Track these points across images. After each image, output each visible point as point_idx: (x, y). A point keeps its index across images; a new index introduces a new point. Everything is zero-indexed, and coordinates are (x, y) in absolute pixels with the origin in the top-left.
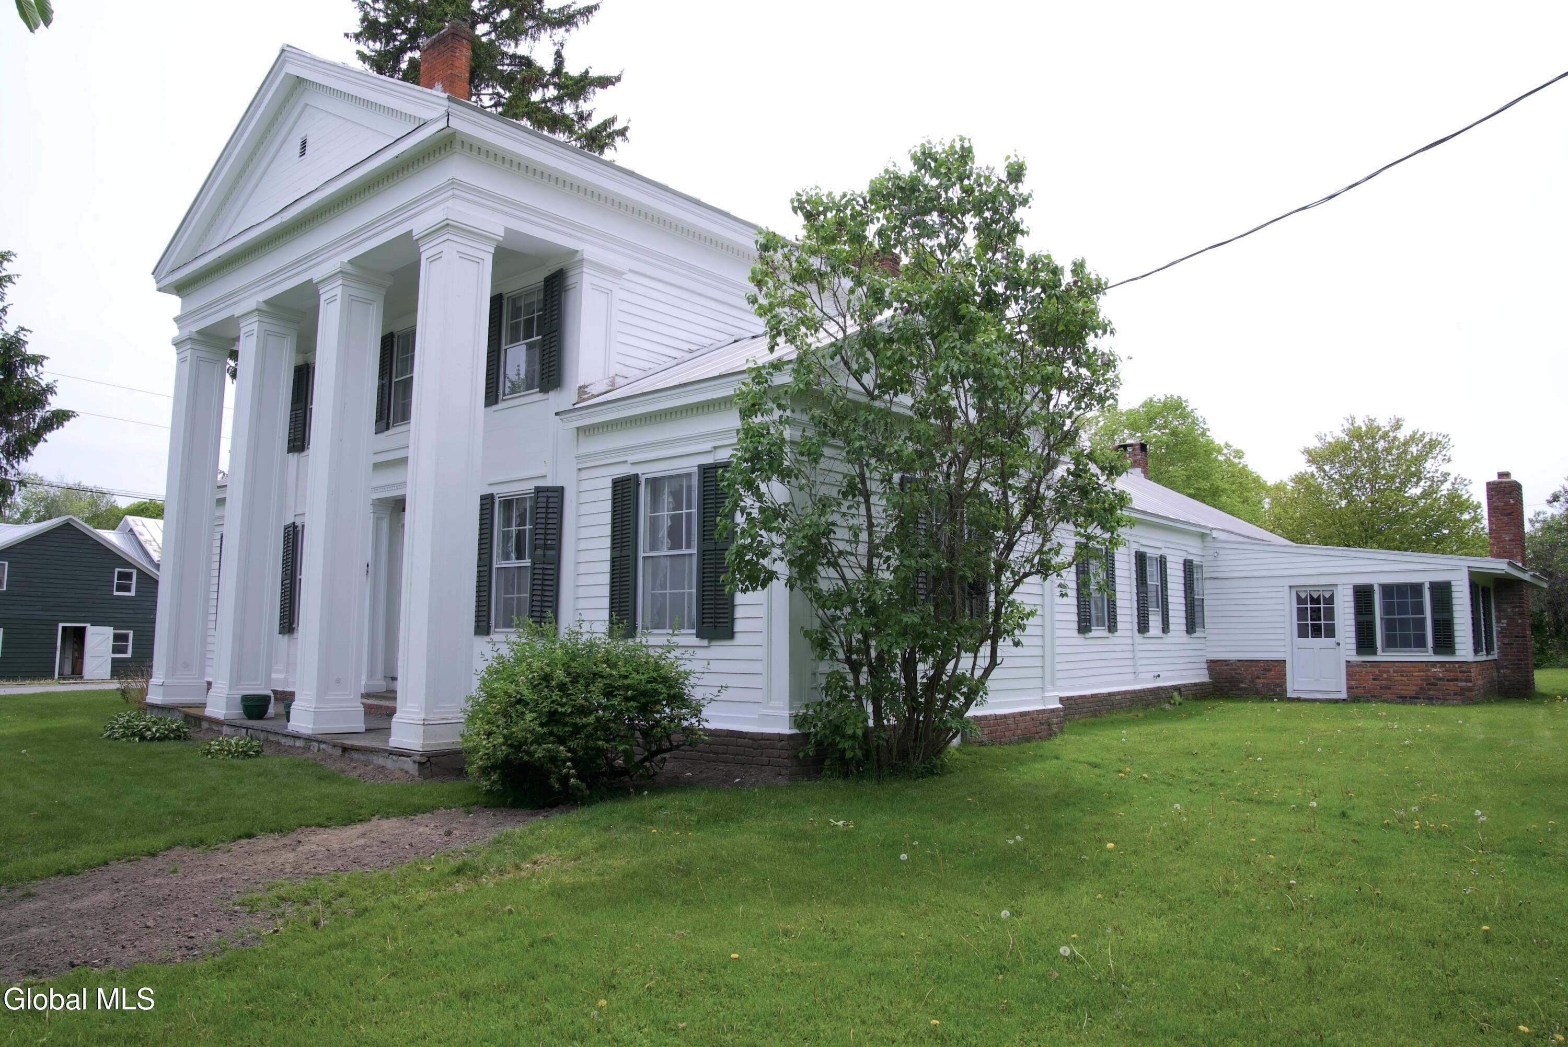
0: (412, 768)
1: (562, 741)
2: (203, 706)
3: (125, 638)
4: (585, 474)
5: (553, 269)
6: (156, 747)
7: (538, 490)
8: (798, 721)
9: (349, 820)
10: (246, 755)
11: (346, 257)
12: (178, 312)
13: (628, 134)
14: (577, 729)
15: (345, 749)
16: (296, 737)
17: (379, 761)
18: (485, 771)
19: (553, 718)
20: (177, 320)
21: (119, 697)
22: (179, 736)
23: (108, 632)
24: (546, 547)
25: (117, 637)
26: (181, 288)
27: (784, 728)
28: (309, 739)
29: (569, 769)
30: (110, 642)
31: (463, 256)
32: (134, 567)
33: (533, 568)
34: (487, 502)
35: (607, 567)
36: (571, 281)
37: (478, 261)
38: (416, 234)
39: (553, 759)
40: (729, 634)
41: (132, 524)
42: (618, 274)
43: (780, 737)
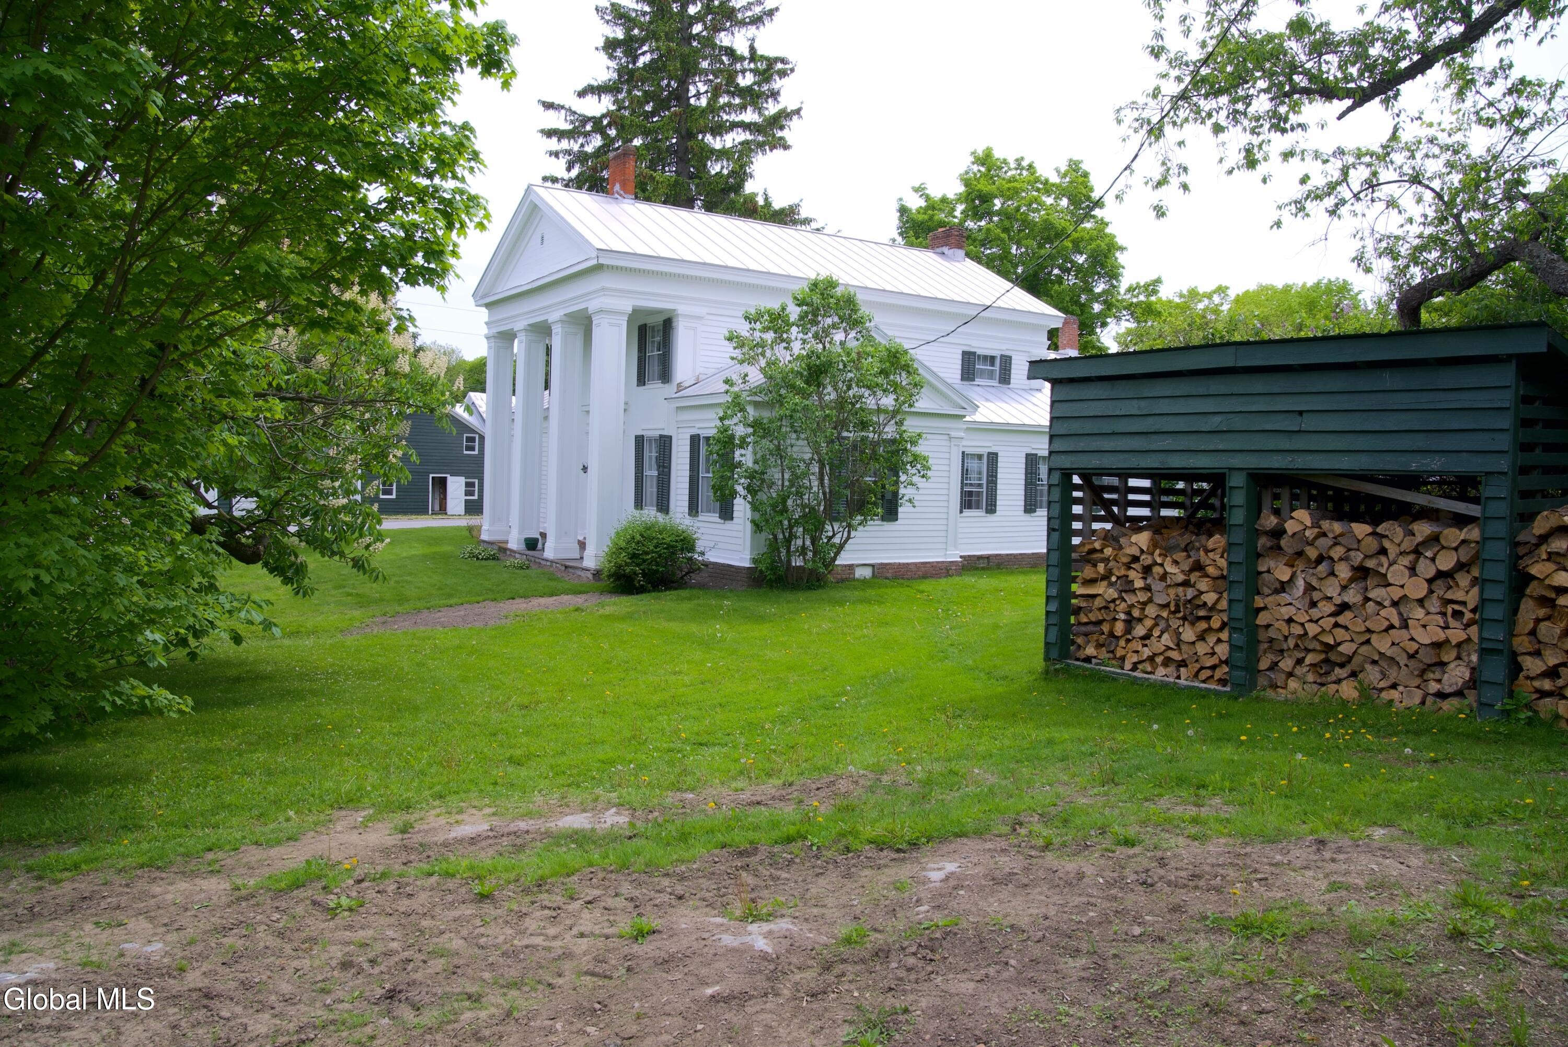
0: (590, 576)
1: (638, 565)
2: (507, 542)
3: (473, 485)
4: (680, 430)
5: (666, 317)
6: (484, 562)
7: (661, 436)
8: (754, 561)
9: (551, 595)
10: (522, 568)
11: (562, 312)
12: (486, 319)
13: (802, 113)
14: (644, 561)
15: (566, 567)
16: (547, 560)
17: (579, 573)
18: (609, 576)
19: (634, 556)
20: (486, 323)
21: (467, 533)
22: (494, 558)
23: (462, 480)
24: (664, 467)
25: (468, 485)
26: (488, 306)
27: (747, 564)
28: (552, 562)
29: (640, 577)
30: (463, 488)
31: (611, 325)
32: (477, 433)
33: (658, 476)
34: (640, 441)
35: (688, 480)
36: (674, 324)
37: (619, 326)
38: (590, 311)
39: (635, 574)
40: (732, 519)
41: (474, 399)
42: (700, 318)
43: (744, 568)
